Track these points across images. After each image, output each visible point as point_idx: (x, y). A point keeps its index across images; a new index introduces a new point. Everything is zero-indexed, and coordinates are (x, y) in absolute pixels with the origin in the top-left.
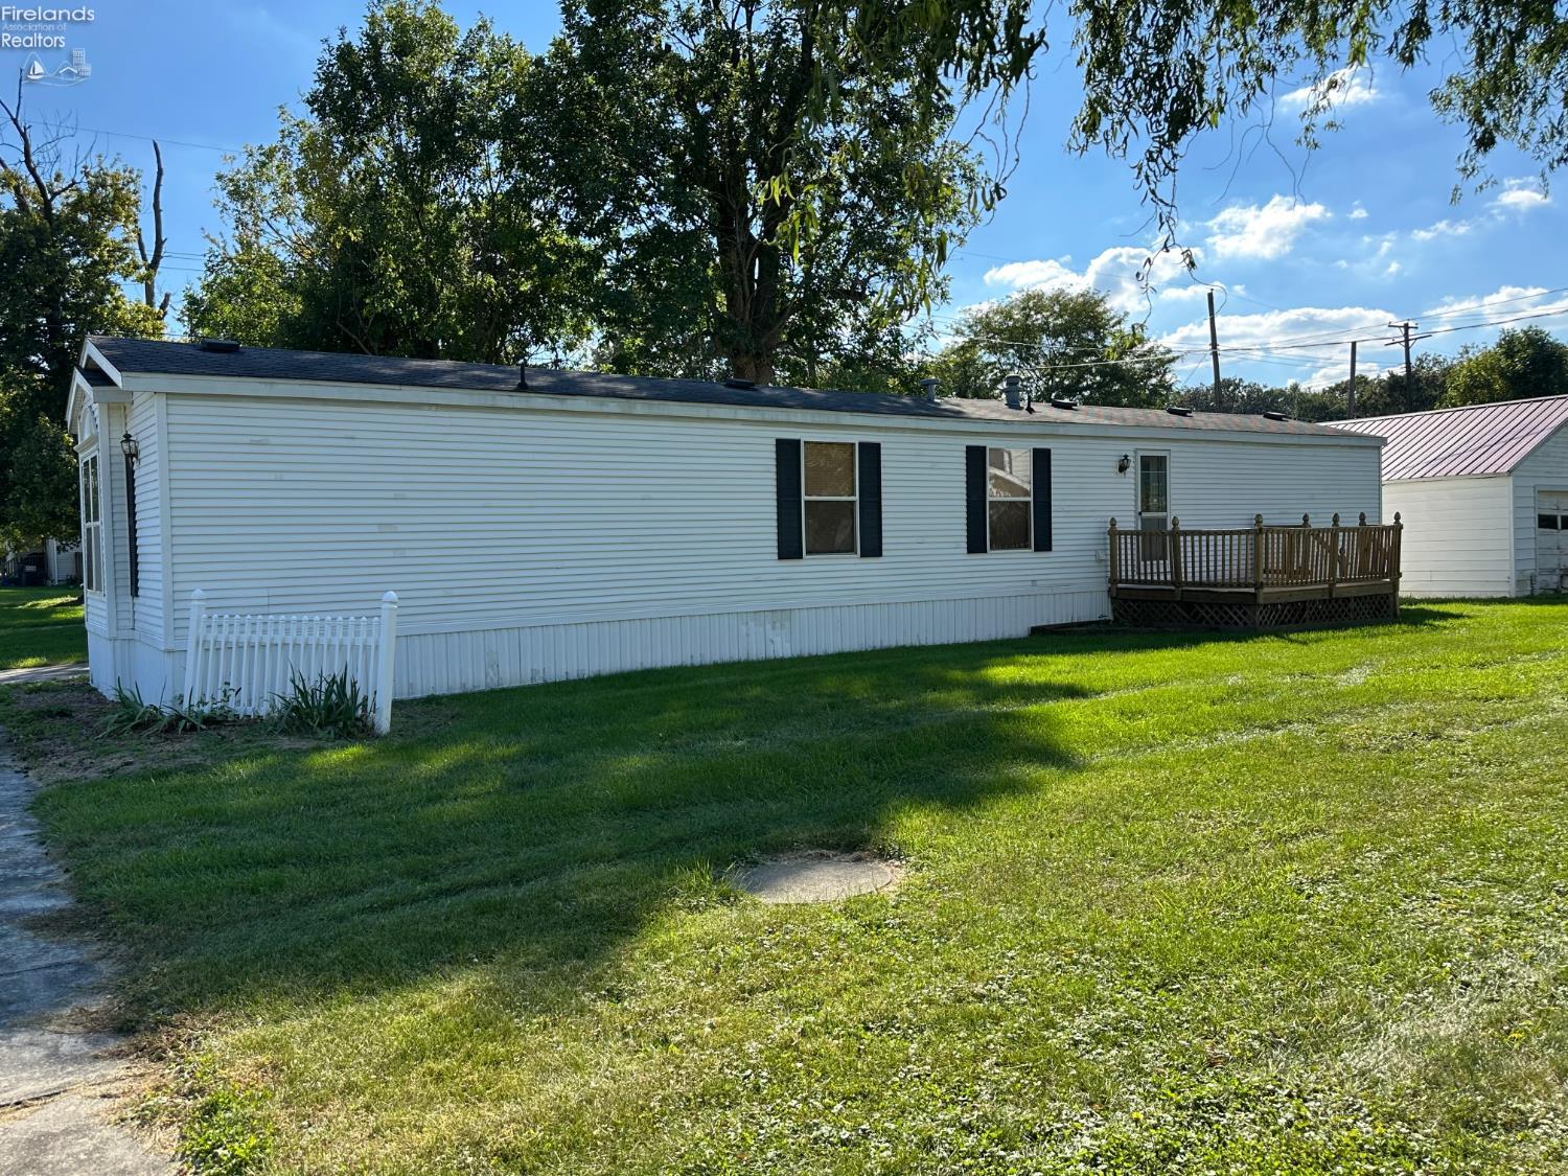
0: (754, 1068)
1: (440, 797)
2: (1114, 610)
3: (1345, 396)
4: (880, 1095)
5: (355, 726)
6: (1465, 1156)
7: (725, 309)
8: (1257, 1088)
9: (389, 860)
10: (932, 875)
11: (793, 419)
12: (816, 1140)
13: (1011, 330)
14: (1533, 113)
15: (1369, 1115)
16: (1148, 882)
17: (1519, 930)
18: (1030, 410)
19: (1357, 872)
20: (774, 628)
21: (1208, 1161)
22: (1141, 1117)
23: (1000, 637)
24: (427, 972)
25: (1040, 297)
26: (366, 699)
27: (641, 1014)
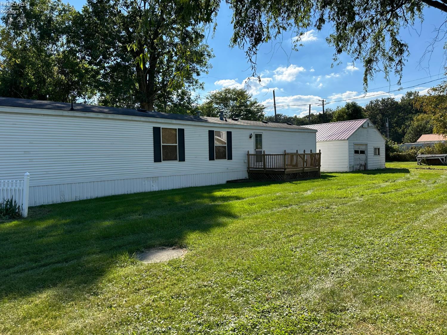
0: (138, 312)
1: (43, 236)
2: (249, 176)
3: (308, 119)
4: (175, 317)
5: (16, 215)
6: (330, 320)
7: (138, 88)
8: (279, 306)
9: (24, 257)
10: (195, 252)
11: (158, 121)
12: (155, 332)
13: (222, 98)
14: (351, 45)
15: (307, 311)
16: (253, 250)
17: (346, 258)
18: (226, 121)
19: (307, 245)
20: (153, 182)
21: (265, 327)
22: (248, 316)
23: (218, 184)
24: (34, 291)
25: (229, 89)
26: (19, 206)
27: (104, 299)
